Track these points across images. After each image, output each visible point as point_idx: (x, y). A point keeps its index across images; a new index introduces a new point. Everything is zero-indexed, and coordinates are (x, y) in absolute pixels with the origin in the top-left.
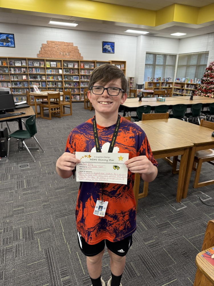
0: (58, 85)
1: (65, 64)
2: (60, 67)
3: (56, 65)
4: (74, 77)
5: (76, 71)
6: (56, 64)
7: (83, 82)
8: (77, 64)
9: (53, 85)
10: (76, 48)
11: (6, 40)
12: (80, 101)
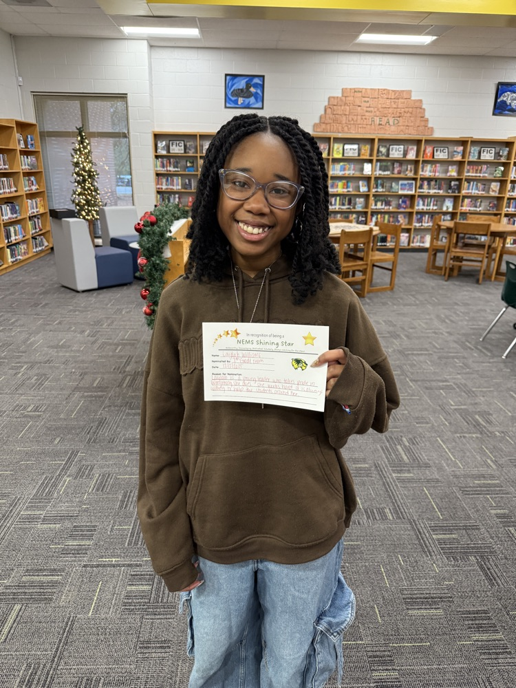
0: (355, 204)
1: (383, 150)
2: (368, 157)
3: (357, 151)
4: (401, 182)
5: (409, 167)
6: (359, 150)
7: (423, 197)
8: (415, 148)
9: (343, 205)
10: (417, 104)
11: (245, 90)
12: (410, 247)
